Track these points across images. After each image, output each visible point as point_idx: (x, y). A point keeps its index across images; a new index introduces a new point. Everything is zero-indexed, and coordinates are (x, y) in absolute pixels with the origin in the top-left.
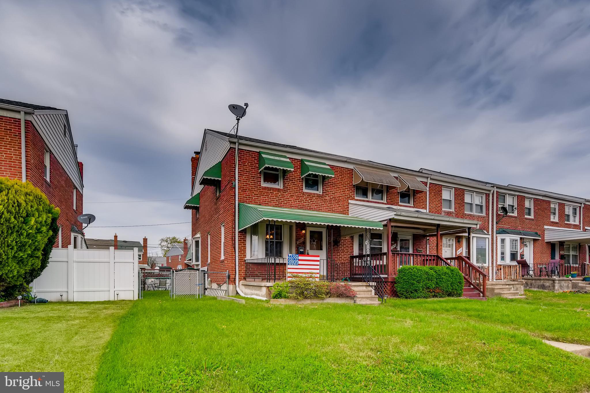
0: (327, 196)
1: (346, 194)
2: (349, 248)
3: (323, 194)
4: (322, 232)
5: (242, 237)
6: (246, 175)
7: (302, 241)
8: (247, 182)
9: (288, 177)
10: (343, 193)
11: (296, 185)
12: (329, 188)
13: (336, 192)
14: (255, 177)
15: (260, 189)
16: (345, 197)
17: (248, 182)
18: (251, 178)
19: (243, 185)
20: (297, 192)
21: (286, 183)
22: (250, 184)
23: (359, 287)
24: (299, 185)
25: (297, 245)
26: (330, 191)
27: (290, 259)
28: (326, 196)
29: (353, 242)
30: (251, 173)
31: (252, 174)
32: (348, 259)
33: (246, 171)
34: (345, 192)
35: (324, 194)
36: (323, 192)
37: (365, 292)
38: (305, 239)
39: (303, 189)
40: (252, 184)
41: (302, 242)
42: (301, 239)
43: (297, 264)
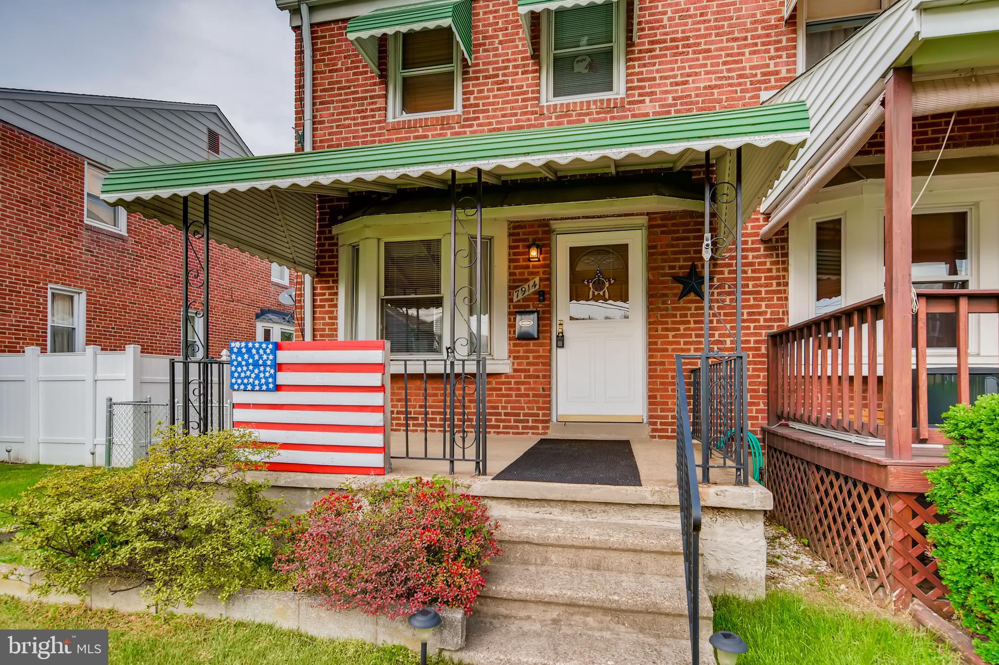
0: (647, 99)
1: (744, 68)
2: (762, 299)
3: (628, 96)
4: (627, 245)
5: (327, 297)
6: (337, 101)
7: (532, 290)
8: (340, 120)
9: (481, 67)
10: (729, 71)
11: (511, 88)
12: (657, 67)
13: (689, 75)
14: (366, 98)
15: (383, 135)
16: (740, 84)
17: (345, 119)
18: (354, 106)
19: (330, 134)
20: (516, 115)
21: (472, 92)
22: (349, 126)
23: (637, 513)
24: (522, 86)
25: (515, 307)
26: (661, 78)
27: (240, 365)
28: (643, 102)
29: (786, 270)
30: (352, 89)
31: (357, 92)
32: (759, 349)
33: (339, 89)
34: (741, 61)
35: (634, 95)
36: (628, 89)
37: (645, 559)
38: (549, 279)
39: (538, 99)
40: (355, 125)
41: (535, 293)
42: (531, 283)
43: (267, 384)
